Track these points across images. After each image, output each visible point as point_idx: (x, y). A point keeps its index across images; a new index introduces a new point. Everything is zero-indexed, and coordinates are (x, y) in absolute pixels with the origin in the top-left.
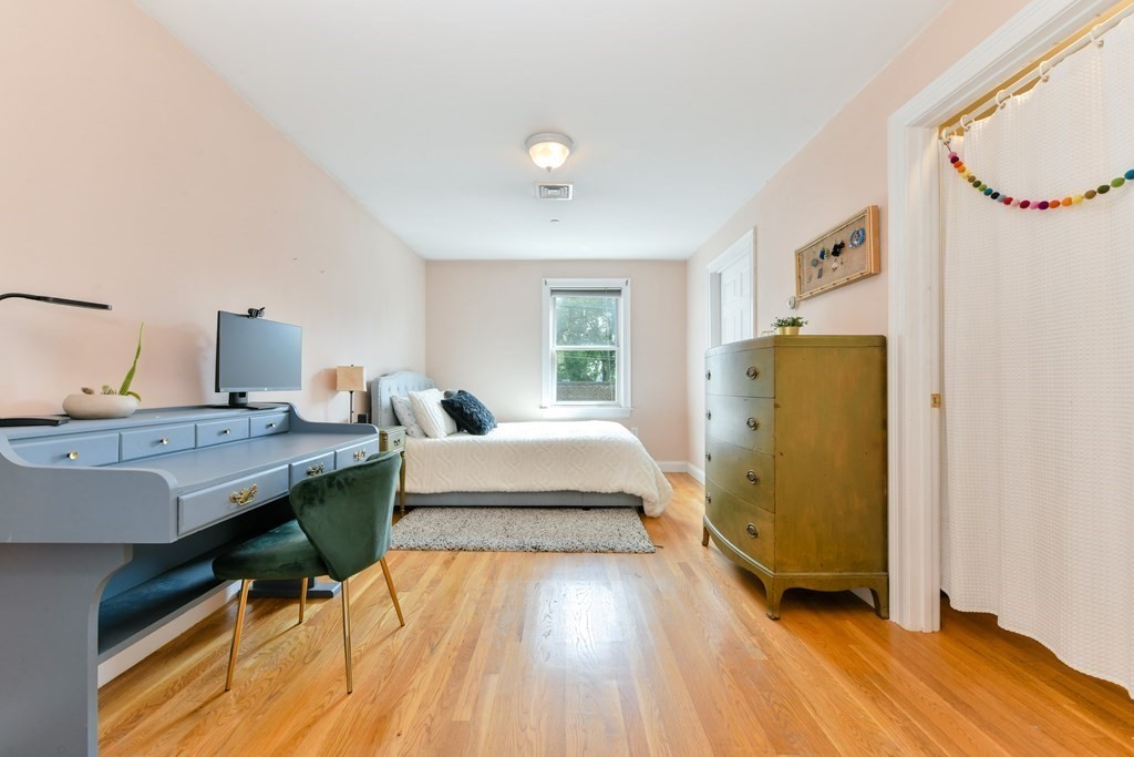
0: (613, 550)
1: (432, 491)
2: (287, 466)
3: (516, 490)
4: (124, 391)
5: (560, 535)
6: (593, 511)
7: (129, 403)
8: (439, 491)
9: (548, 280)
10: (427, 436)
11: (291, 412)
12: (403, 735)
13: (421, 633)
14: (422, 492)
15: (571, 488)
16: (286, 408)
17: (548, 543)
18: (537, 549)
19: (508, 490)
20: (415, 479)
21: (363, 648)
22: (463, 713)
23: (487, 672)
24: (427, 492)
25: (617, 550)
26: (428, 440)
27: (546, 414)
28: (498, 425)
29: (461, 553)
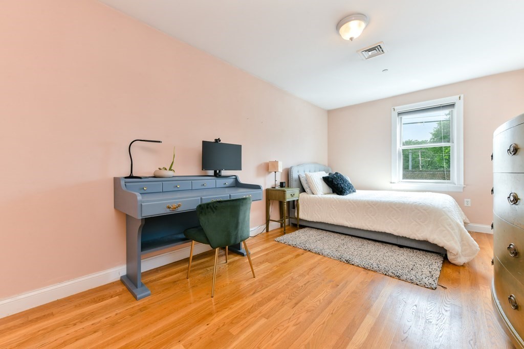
0: (399, 277)
1: (312, 220)
2: (199, 198)
3: (353, 226)
4: (170, 169)
5: (369, 257)
6: (405, 249)
7: (171, 173)
8: (315, 221)
9: (396, 108)
10: (313, 194)
11: (236, 179)
12: (209, 326)
13: (257, 283)
14: (308, 220)
15: (388, 231)
16: (234, 177)
17: (356, 261)
18: (348, 262)
19: (349, 226)
20: (306, 214)
21: (233, 281)
22: (234, 330)
23: (263, 316)
24: (310, 220)
25: (401, 278)
26: (314, 196)
27: (393, 186)
28: (356, 191)
29: (309, 252)
